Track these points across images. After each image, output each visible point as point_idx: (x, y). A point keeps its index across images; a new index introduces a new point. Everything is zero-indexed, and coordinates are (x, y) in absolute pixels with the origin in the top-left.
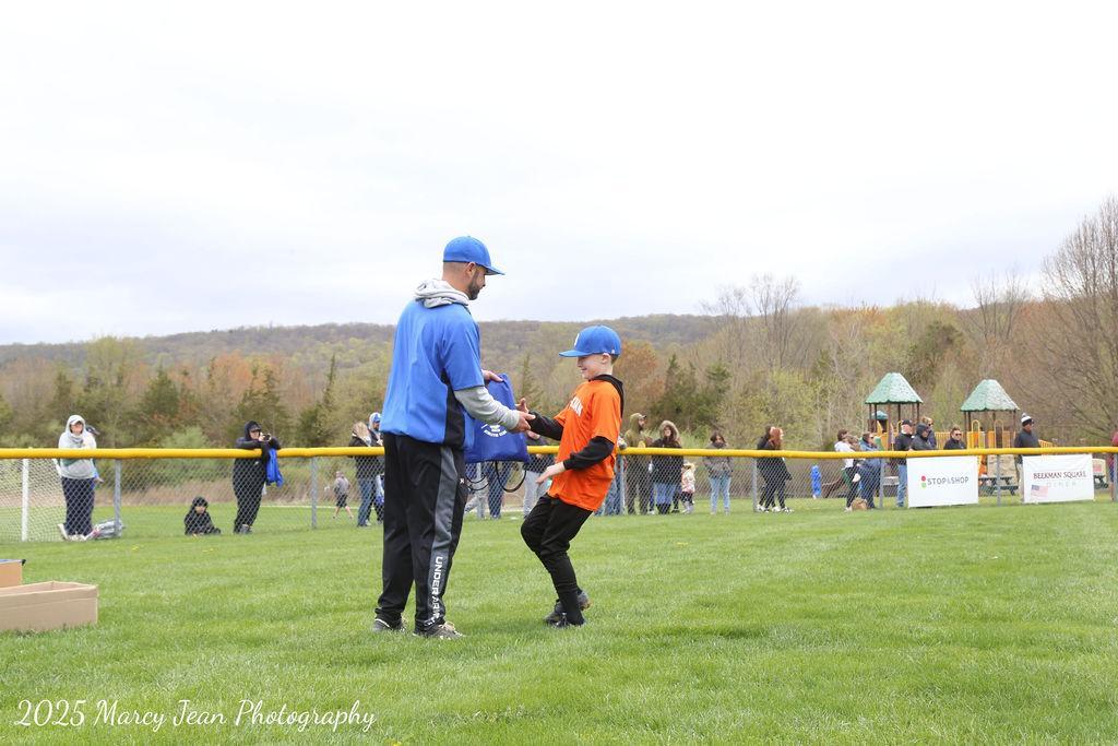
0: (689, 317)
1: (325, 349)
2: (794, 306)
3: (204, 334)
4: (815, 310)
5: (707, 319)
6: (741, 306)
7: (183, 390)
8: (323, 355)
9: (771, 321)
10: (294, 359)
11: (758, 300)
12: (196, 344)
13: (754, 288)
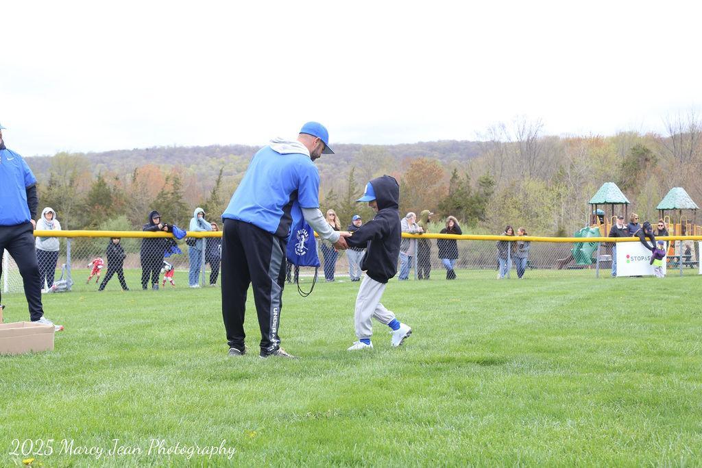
0: (467, 142)
1: (213, 162)
2: (541, 135)
3: (129, 151)
4: (556, 138)
5: (479, 144)
6: (504, 135)
7: (114, 190)
8: (211, 166)
9: (525, 145)
10: (191, 169)
11: (516, 131)
12: (123, 158)
13: (514, 122)
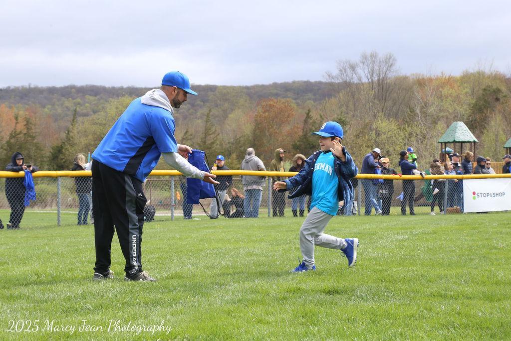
1: (69, 103)
2: (391, 75)
4: (405, 78)
6: (354, 75)
8: (67, 107)
9: (375, 86)
10: (46, 110)
11: (366, 72)
13: (363, 63)
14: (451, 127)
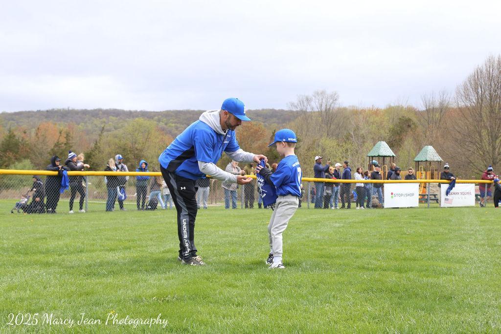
0: (282, 111)
2: (335, 107)
3: (33, 112)
4: (345, 109)
5: (292, 112)
7: (22, 140)
9: (323, 114)
10: (80, 126)
11: (317, 104)
12: (28, 117)
13: (315, 97)
14: (376, 145)
